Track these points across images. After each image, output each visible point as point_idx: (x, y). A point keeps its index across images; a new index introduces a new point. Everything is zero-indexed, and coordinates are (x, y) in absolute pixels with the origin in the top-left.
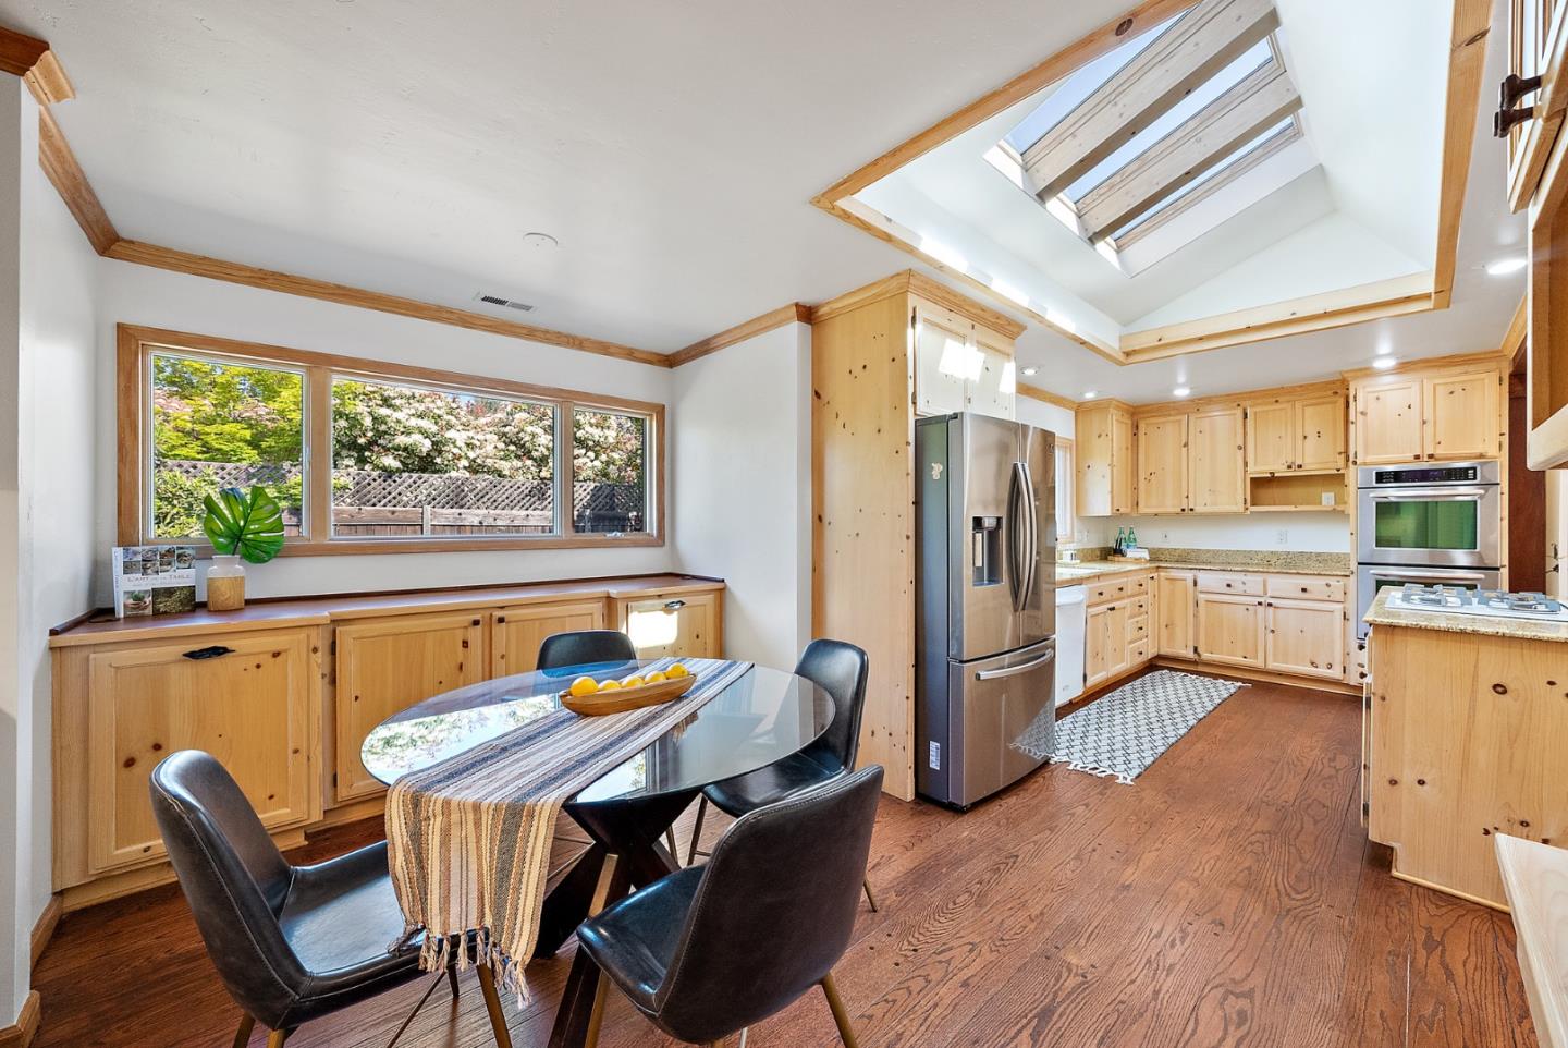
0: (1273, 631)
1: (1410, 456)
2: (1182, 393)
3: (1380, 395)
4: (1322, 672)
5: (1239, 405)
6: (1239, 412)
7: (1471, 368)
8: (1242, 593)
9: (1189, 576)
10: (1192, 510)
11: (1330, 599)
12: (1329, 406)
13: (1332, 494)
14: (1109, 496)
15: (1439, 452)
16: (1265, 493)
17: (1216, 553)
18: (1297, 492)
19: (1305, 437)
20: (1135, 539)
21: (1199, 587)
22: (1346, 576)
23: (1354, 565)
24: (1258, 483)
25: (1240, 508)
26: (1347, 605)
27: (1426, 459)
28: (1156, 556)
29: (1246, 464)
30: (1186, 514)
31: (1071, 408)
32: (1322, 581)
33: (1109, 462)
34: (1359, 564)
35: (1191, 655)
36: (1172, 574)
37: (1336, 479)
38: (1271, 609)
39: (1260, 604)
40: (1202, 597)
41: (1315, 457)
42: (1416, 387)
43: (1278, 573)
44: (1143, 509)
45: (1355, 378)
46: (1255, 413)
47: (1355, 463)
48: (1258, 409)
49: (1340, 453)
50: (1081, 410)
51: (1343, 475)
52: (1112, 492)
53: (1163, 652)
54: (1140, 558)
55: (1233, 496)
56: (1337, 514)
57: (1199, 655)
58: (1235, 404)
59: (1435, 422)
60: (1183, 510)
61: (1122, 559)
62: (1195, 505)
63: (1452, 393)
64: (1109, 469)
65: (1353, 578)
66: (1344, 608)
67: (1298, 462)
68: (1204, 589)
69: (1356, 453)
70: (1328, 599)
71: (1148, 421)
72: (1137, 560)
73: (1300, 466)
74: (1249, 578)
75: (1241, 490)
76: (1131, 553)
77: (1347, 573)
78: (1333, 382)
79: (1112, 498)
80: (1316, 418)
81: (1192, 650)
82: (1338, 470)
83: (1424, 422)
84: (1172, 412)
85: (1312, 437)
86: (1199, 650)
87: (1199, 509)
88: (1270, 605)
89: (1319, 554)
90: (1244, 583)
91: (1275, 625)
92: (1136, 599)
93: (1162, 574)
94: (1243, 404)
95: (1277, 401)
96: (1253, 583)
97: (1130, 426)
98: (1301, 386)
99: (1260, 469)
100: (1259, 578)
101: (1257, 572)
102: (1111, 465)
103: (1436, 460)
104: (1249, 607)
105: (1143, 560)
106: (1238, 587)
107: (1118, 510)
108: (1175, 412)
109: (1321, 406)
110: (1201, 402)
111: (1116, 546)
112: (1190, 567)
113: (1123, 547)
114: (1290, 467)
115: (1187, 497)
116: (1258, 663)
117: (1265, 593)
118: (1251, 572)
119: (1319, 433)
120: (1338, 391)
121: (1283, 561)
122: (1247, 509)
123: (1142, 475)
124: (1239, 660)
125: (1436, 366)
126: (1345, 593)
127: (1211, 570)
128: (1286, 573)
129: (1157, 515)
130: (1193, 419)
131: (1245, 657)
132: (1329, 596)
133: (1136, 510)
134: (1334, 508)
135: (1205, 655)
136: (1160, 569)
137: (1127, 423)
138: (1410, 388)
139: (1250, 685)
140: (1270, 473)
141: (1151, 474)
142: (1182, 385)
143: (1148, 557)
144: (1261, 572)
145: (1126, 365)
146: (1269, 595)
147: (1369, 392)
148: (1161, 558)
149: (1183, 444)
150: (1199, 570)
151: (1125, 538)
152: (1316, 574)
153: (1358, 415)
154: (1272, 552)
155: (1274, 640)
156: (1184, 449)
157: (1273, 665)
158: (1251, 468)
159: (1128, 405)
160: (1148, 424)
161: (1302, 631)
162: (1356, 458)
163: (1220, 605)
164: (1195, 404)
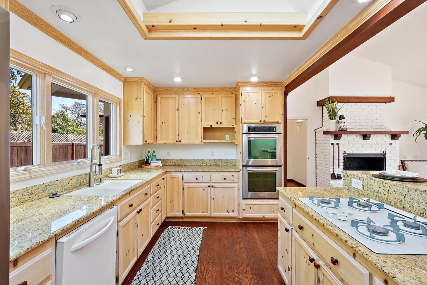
0: (213, 199)
1: (258, 121)
2: (178, 80)
3: (250, 94)
4: (231, 214)
5: (199, 93)
6: (199, 97)
7: (275, 88)
8: (202, 181)
9: (180, 175)
10: (180, 141)
11: (234, 182)
12: (230, 98)
13: (229, 135)
14: (142, 133)
15: (266, 120)
16: (210, 134)
17: (189, 161)
18: (218, 134)
19: (222, 110)
20: (155, 156)
21: (184, 181)
22: (238, 171)
23: (241, 167)
24: (206, 130)
25: (199, 141)
27: (263, 122)
28: (165, 164)
29: (202, 121)
30: (178, 143)
31: (121, 80)
32: (230, 174)
33: (142, 114)
34: (243, 166)
35: (181, 215)
36: (172, 175)
37: (231, 129)
38: (213, 188)
39: (209, 186)
40: (186, 185)
41: (226, 120)
42: (260, 93)
43: (215, 171)
44: (159, 141)
45: (242, 86)
46: (205, 98)
47: (241, 123)
48: (206, 96)
49: (234, 118)
50: (126, 82)
51: (234, 127)
52: (143, 131)
53: (168, 215)
55: (197, 136)
56: (232, 144)
57: (184, 214)
58: (198, 93)
59: (265, 107)
60: (177, 141)
61: (149, 167)
62: (182, 140)
63: (270, 97)
64: (142, 118)
65: (241, 172)
66: (238, 185)
67: (220, 121)
68: (186, 181)
69: (242, 119)
70: (232, 182)
71: (161, 96)
72: (156, 168)
73: (221, 123)
74: (205, 174)
75: (200, 133)
76: (154, 163)
77: (239, 170)
78: (232, 88)
79: (143, 134)
80: (227, 102)
81: (182, 212)
82: (233, 125)
83: (262, 107)
84: (172, 93)
85: (225, 110)
86: (185, 212)
87: (183, 141)
88: (213, 187)
89: (225, 160)
90: (202, 177)
91: (214, 195)
92: (155, 194)
93: (168, 175)
94: (201, 93)
95: (213, 94)
96: (206, 176)
97: (153, 97)
98: (221, 88)
99: (207, 123)
100: (208, 174)
101: (207, 171)
102: (143, 116)
103: (266, 123)
104: (205, 188)
105: (159, 167)
106: (200, 180)
107: (146, 141)
108: (174, 93)
109: (228, 98)
110: (184, 89)
111: (146, 160)
112: (180, 170)
113: (150, 160)
114: (217, 123)
115: (178, 135)
116: (208, 214)
117: (211, 181)
118: (204, 171)
119: (227, 109)
120: (233, 92)
121: (213, 164)
122: (202, 141)
123: (159, 124)
124: (200, 214)
125: (265, 85)
126: (238, 179)
127: (189, 171)
128: (217, 171)
129: (165, 144)
130: (181, 98)
131: (203, 212)
132: (233, 181)
133: (156, 141)
134: (230, 141)
135: (187, 214)
136: (167, 172)
137: (151, 96)
138: (258, 93)
139: (206, 228)
140: (210, 125)
141: (163, 123)
142: (178, 75)
143: (161, 165)
144: (209, 171)
145: (146, 38)
146: (212, 182)
147: (246, 93)
148: (167, 165)
149: (177, 109)
150: (184, 171)
151: (151, 156)
152: (228, 171)
153: (243, 102)
154: (209, 160)
155: (214, 203)
156: (177, 112)
157: (214, 214)
158: (204, 123)
159: (152, 86)
160: (161, 98)
161: (224, 197)
162: (242, 120)
163: (193, 188)
164: (182, 90)
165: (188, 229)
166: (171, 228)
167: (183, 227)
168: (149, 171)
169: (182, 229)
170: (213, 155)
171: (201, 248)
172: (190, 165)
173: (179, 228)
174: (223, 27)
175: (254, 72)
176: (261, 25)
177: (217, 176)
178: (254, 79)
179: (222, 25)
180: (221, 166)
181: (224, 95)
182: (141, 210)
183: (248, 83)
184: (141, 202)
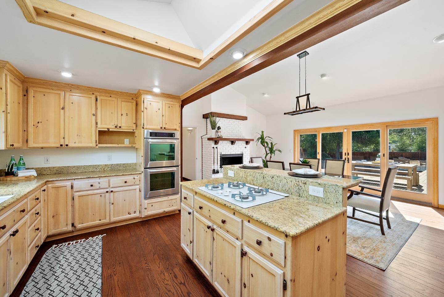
0: (113, 204)
1: (159, 127)
2: (67, 75)
3: (151, 103)
4: (133, 215)
5: (93, 94)
6: (93, 97)
7: (173, 100)
8: (98, 188)
9: (68, 184)
10: (67, 145)
12: (131, 104)
13: (128, 140)
14: (3, 136)
15: (166, 127)
16: (107, 138)
17: (78, 167)
18: (115, 138)
19: (122, 115)
20: (24, 163)
21: (75, 189)
22: (140, 174)
23: (142, 169)
24: (101, 133)
25: (94, 145)
26: (140, 185)
27: (163, 129)
28: (41, 173)
29: (97, 123)
30: (63, 148)
32: (132, 177)
33: (4, 109)
34: (145, 168)
35: (70, 228)
36: (57, 184)
37: (131, 134)
38: (112, 193)
39: (107, 192)
40: (77, 194)
41: (125, 124)
42: (161, 103)
43: (115, 176)
44: (31, 144)
45: (144, 94)
46: (101, 99)
47: (143, 128)
48: (102, 98)
49: (134, 123)
51: (135, 132)
52: (6, 132)
53: (50, 233)
54: (30, 176)
55: (91, 139)
56: (132, 148)
57: (75, 227)
58: (91, 93)
59: (165, 116)
60: (61, 145)
61: (14, 178)
62: (69, 143)
63: (169, 107)
64: (3, 115)
65: (143, 174)
66: (140, 187)
67: (119, 125)
68: (77, 190)
69: (144, 123)
71: (35, 89)
72: (28, 179)
73: (120, 127)
74: (102, 180)
75: (94, 136)
76: (22, 174)
77: (141, 173)
78: (132, 94)
79: (6, 136)
80: (126, 107)
81: (71, 225)
82: (133, 130)
83: (163, 116)
84: (54, 88)
85: (124, 115)
86: (76, 224)
87: (71, 145)
88: (112, 191)
89: (124, 164)
90: (99, 183)
91: (113, 201)
92: (34, 210)
93: (50, 185)
94: (95, 94)
95: (111, 96)
96: (104, 182)
97: (21, 88)
98: (121, 92)
99: (103, 126)
100: (106, 179)
101: (105, 176)
102: (6, 112)
103: (166, 130)
104: (102, 195)
105: (32, 177)
106: (96, 186)
107: (13, 145)
108: (56, 88)
109: (128, 103)
110: (73, 86)
111: (8, 169)
112: (68, 178)
113: (14, 169)
114: (116, 127)
115: (64, 138)
116: (107, 221)
117: (109, 186)
118: (101, 177)
119: (127, 114)
120: (134, 98)
121: (110, 168)
122: (97, 145)
123: (31, 123)
124: (97, 222)
125: (166, 97)
126: (140, 181)
127: (81, 178)
128: (117, 175)
129: (42, 148)
130: (68, 95)
131: (100, 220)
132: (135, 183)
133: (26, 145)
134: (130, 146)
135: (79, 226)
136: (47, 183)
137: (19, 87)
138: (159, 102)
139: (105, 235)
140: (108, 129)
141: (38, 123)
142: (67, 70)
143: (36, 175)
144: (108, 176)
145: (31, 21)
146: (111, 187)
147: (148, 101)
148: (44, 175)
149: (61, 108)
150: (74, 179)
151: (16, 164)
152: (129, 175)
153: (145, 109)
154: (105, 165)
155: (113, 208)
156: (62, 111)
157: (113, 219)
158: (99, 125)
159: (21, 74)
160: (35, 91)
161: (125, 200)
162: (144, 126)
163: (87, 196)
164: (69, 87)
165: (81, 241)
166: (55, 247)
167: (74, 242)
168: (15, 183)
169: (74, 244)
170: (110, 159)
171: (103, 256)
172: (80, 171)
173: (69, 244)
174: (134, 40)
175: (156, 83)
176: (169, 50)
177: (116, 181)
178: (157, 90)
179: (134, 39)
180: (120, 170)
181: (123, 100)
182: (17, 231)
183: (150, 93)
184: (15, 222)
